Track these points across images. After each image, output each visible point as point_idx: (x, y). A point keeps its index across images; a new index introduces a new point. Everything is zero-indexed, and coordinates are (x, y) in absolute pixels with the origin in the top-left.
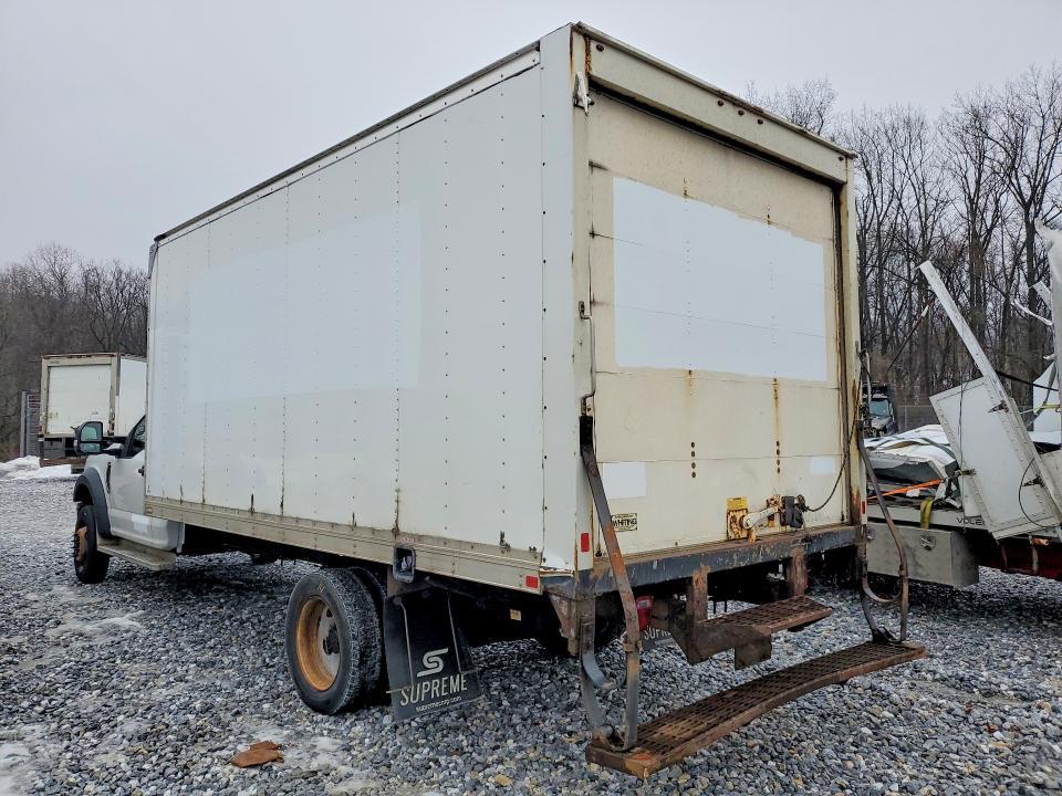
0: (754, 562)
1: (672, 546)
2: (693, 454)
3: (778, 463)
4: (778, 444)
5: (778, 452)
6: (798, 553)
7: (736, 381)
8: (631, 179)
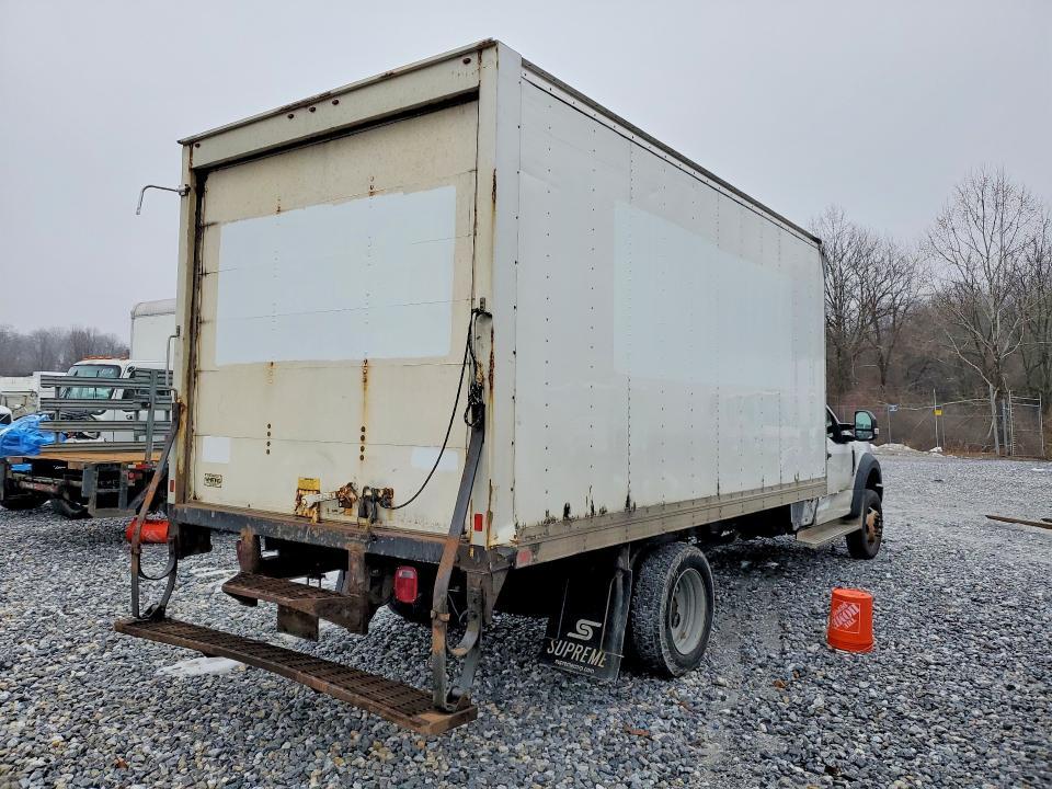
0: (299, 540)
1: (245, 506)
2: (269, 434)
3: (362, 449)
4: (363, 429)
5: (363, 438)
6: (356, 549)
7: (316, 367)
8: (234, 221)
